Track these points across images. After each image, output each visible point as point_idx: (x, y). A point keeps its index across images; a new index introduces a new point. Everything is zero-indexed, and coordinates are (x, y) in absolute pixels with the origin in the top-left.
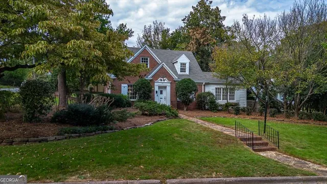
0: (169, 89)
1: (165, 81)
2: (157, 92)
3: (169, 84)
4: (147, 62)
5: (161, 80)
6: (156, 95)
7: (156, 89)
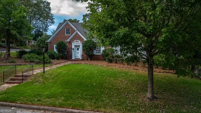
0: (81, 47)
1: (79, 42)
2: (73, 49)
3: (81, 44)
4: (69, 31)
5: (76, 42)
6: (73, 51)
7: (73, 47)
